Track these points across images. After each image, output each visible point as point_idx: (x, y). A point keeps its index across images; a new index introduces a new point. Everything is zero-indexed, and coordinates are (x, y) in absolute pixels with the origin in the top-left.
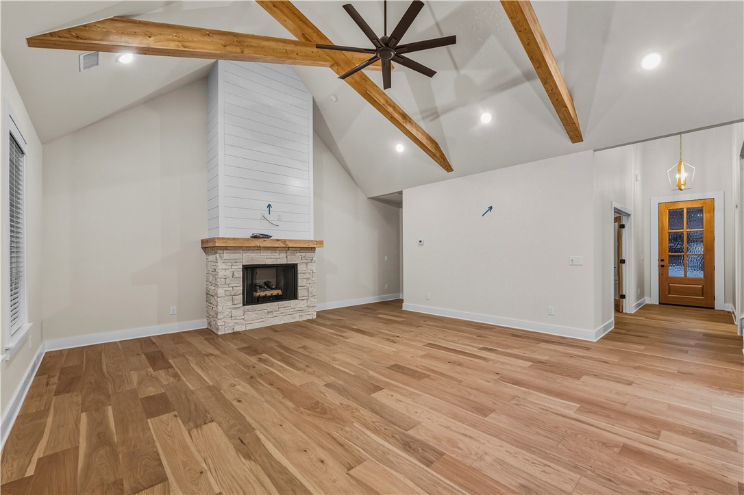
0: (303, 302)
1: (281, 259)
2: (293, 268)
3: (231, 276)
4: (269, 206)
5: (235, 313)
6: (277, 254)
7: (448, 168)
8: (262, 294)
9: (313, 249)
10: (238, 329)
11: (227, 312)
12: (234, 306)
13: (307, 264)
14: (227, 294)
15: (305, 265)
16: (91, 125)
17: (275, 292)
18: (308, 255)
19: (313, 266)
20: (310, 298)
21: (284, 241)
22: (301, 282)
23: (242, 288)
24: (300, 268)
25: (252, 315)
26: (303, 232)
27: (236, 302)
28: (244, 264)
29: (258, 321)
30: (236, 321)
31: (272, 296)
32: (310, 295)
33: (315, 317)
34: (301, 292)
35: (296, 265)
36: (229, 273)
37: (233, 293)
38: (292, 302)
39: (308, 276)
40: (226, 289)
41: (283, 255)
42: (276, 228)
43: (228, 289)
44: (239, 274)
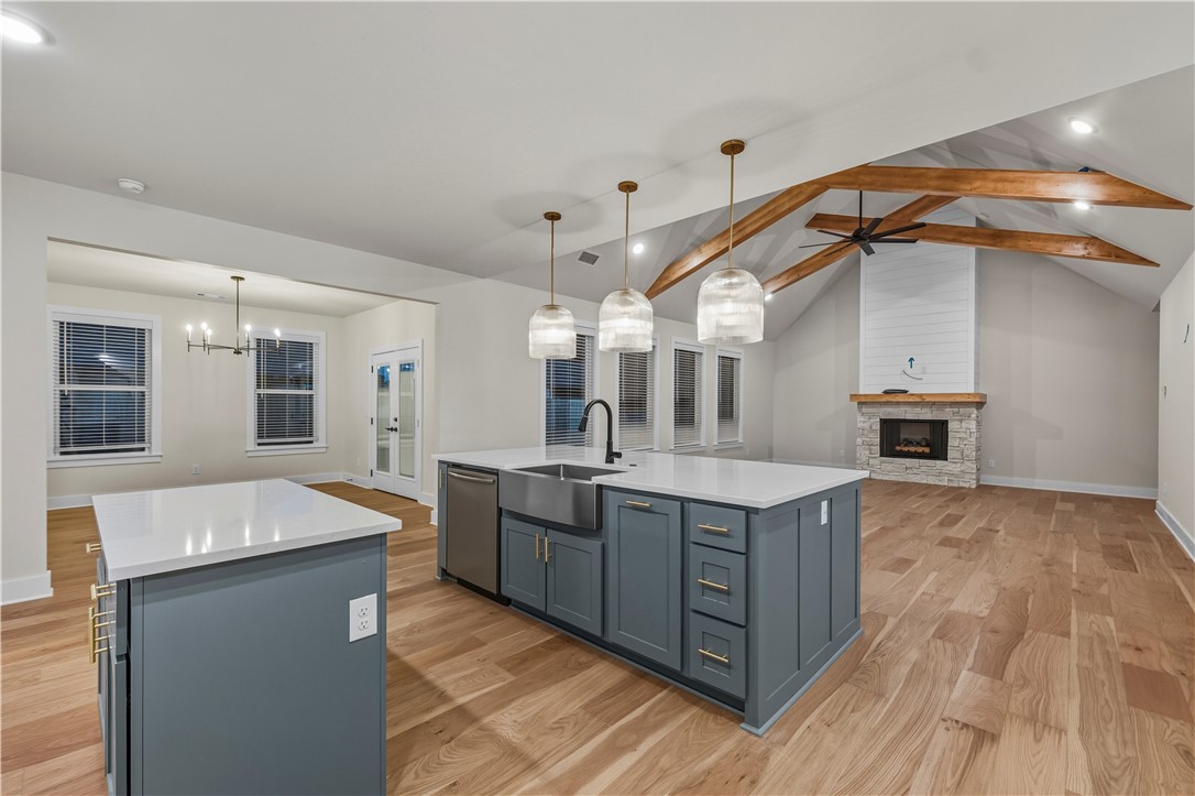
0: (954, 465)
1: (926, 414)
2: (944, 423)
3: (869, 427)
4: (911, 359)
5: (872, 461)
8: (905, 449)
9: (970, 404)
11: (865, 459)
12: (871, 455)
13: (961, 421)
14: (866, 443)
15: (958, 423)
17: (921, 450)
18: (962, 411)
21: (921, 396)
22: (952, 442)
23: (879, 440)
24: (952, 426)
25: (889, 467)
26: (959, 383)
27: (873, 452)
28: (882, 418)
29: (896, 474)
30: (872, 469)
31: (916, 453)
32: (964, 458)
33: (973, 487)
34: (951, 454)
35: (946, 421)
36: (867, 425)
37: (871, 444)
38: (939, 462)
39: (963, 435)
40: (863, 439)
41: (926, 410)
42: (916, 382)
43: (866, 439)
44: (877, 427)
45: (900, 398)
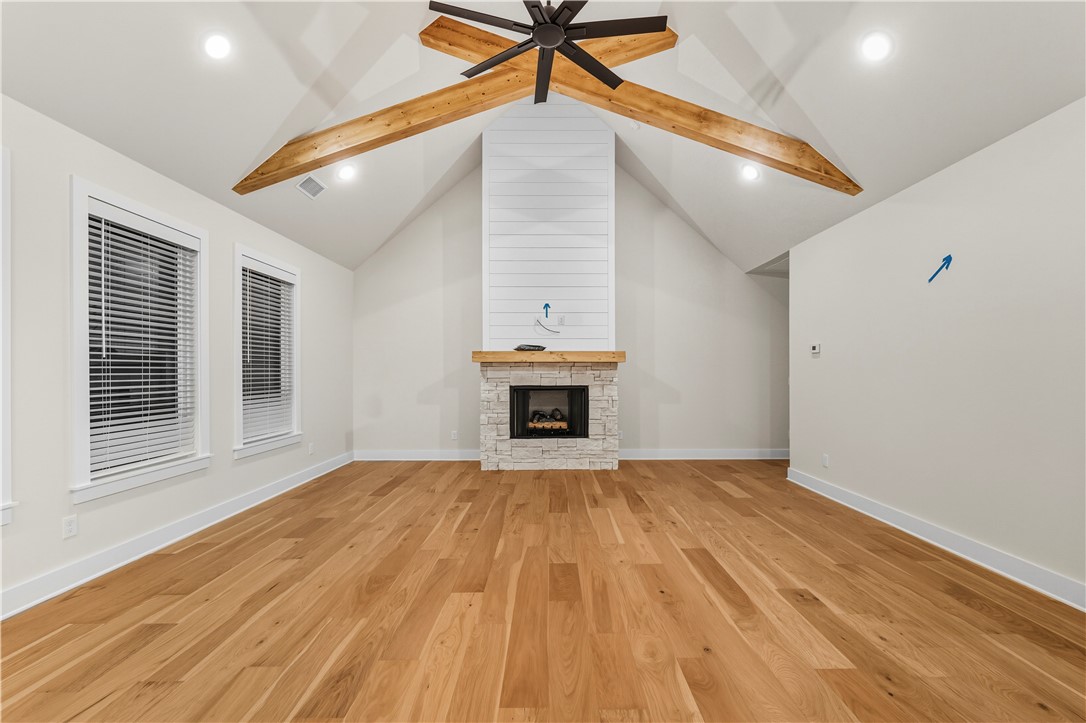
0: (596, 443)
1: (564, 378)
2: (582, 391)
3: (496, 398)
4: (547, 306)
5: (500, 446)
6: (557, 372)
7: (849, 186)
8: (540, 425)
9: (613, 365)
10: (503, 466)
11: (490, 444)
12: (499, 438)
13: (603, 386)
14: (491, 421)
15: (600, 389)
16: (383, 245)
17: (557, 425)
18: (604, 373)
19: (613, 391)
20: (608, 438)
21: (562, 354)
22: (593, 413)
23: (509, 415)
24: (593, 393)
25: (522, 452)
26: (600, 340)
27: (501, 433)
28: (513, 385)
29: (530, 460)
30: (500, 457)
31: (552, 429)
32: (606, 433)
33: (616, 468)
34: (593, 428)
35: (587, 387)
36: (492, 396)
37: (498, 421)
38: (579, 440)
39: (605, 404)
40: (489, 415)
41: (565, 373)
42: (555, 336)
43: (491, 415)
44: (506, 397)
45: (536, 357)
